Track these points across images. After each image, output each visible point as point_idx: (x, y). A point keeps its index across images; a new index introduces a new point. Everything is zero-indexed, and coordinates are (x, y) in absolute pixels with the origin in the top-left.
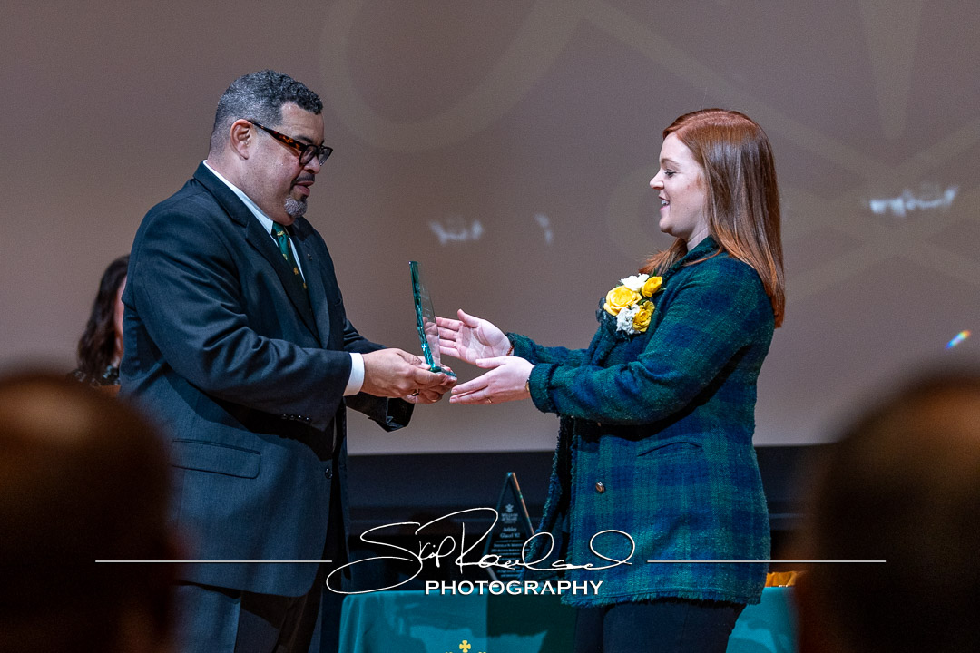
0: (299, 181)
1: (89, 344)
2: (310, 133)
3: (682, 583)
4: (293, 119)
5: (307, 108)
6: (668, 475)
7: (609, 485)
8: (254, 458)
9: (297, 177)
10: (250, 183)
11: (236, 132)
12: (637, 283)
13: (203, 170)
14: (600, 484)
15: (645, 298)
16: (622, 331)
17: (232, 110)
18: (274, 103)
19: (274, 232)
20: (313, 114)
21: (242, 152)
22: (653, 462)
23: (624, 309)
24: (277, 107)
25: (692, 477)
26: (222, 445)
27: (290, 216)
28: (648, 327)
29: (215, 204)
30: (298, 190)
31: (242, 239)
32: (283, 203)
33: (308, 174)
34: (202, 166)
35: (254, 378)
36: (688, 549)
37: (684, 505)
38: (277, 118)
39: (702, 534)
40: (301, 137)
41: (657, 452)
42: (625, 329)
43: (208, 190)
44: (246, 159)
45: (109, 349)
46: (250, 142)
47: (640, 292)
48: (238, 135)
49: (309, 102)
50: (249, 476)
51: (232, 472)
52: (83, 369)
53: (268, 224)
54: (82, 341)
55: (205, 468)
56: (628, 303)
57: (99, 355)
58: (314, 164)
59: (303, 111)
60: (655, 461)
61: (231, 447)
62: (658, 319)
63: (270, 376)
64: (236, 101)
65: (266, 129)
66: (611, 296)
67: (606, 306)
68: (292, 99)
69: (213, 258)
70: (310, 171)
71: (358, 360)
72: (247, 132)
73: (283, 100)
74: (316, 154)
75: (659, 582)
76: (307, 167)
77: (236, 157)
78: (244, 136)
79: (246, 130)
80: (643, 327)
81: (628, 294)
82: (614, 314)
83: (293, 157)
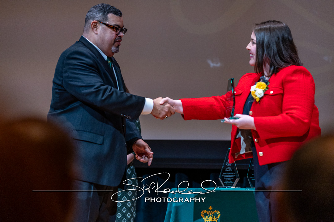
0: (117, 40)
2: (119, 23)
4: (112, 19)
5: (117, 15)
9: (115, 39)
10: (99, 43)
11: (93, 25)
13: (82, 38)
17: (91, 17)
20: (119, 17)
21: (95, 32)
24: (106, 15)
26: (91, 132)
27: (113, 53)
30: (116, 44)
32: (111, 48)
33: (119, 37)
38: (107, 19)
40: (115, 25)
44: (97, 34)
46: (98, 28)
49: (117, 13)
58: (121, 34)
59: (115, 16)
61: (94, 133)
64: (92, 14)
65: (103, 23)
68: (111, 12)
72: (96, 25)
73: (108, 13)
74: (121, 31)
76: (119, 35)
77: (94, 34)
78: (96, 26)
79: (96, 24)
83: (114, 32)
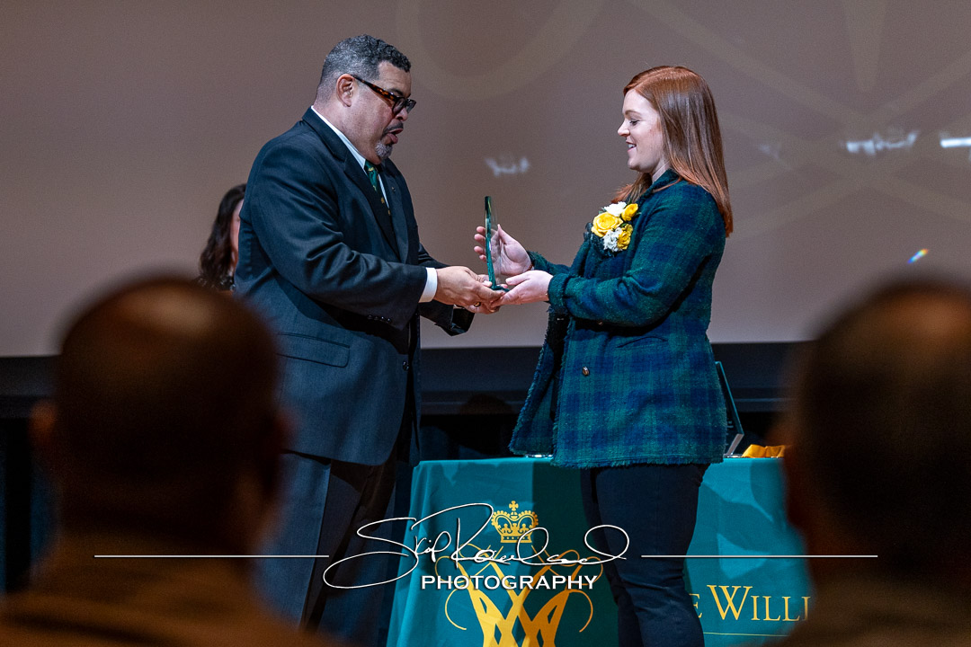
1: (210, 258)
2: (401, 87)
3: (651, 451)
4: (388, 76)
5: (400, 66)
6: (639, 364)
7: (592, 371)
8: (344, 351)
10: (350, 126)
11: (341, 84)
12: (619, 210)
13: (310, 113)
14: (586, 369)
15: (625, 222)
16: (608, 249)
17: (337, 66)
18: (373, 62)
19: (366, 167)
20: (404, 71)
21: (346, 101)
22: (628, 353)
23: (609, 232)
24: (376, 64)
25: (658, 364)
26: (318, 339)
27: (379, 157)
28: (628, 245)
29: (320, 142)
31: (341, 172)
32: (375, 146)
33: (398, 121)
34: (310, 110)
35: (347, 285)
36: (655, 423)
37: (649, 388)
38: (376, 74)
39: (666, 411)
40: (394, 90)
41: (633, 344)
42: (610, 247)
43: (314, 130)
44: (349, 106)
45: (227, 261)
46: (353, 93)
47: (621, 217)
48: (343, 87)
49: (401, 62)
50: (340, 365)
51: (327, 362)
52: (204, 276)
53: (362, 161)
54: (204, 255)
55: (304, 357)
56: (613, 227)
57: (220, 266)
58: (403, 113)
59: (396, 69)
60: (629, 352)
61: (326, 341)
62: (636, 239)
63: (359, 284)
64: (341, 59)
65: (366, 83)
66: (597, 220)
67: (593, 229)
68: (388, 58)
69: (318, 185)
70: (400, 118)
71: (432, 274)
73: (380, 59)
74: (405, 104)
75: (632, 451)
76: (398, 115)
77: (340, 104)
78: (348, 88)
79: (349, 83)
80: (625, 245)
81: (611, 219)
82: (601, 235)
83: (388, 107)
